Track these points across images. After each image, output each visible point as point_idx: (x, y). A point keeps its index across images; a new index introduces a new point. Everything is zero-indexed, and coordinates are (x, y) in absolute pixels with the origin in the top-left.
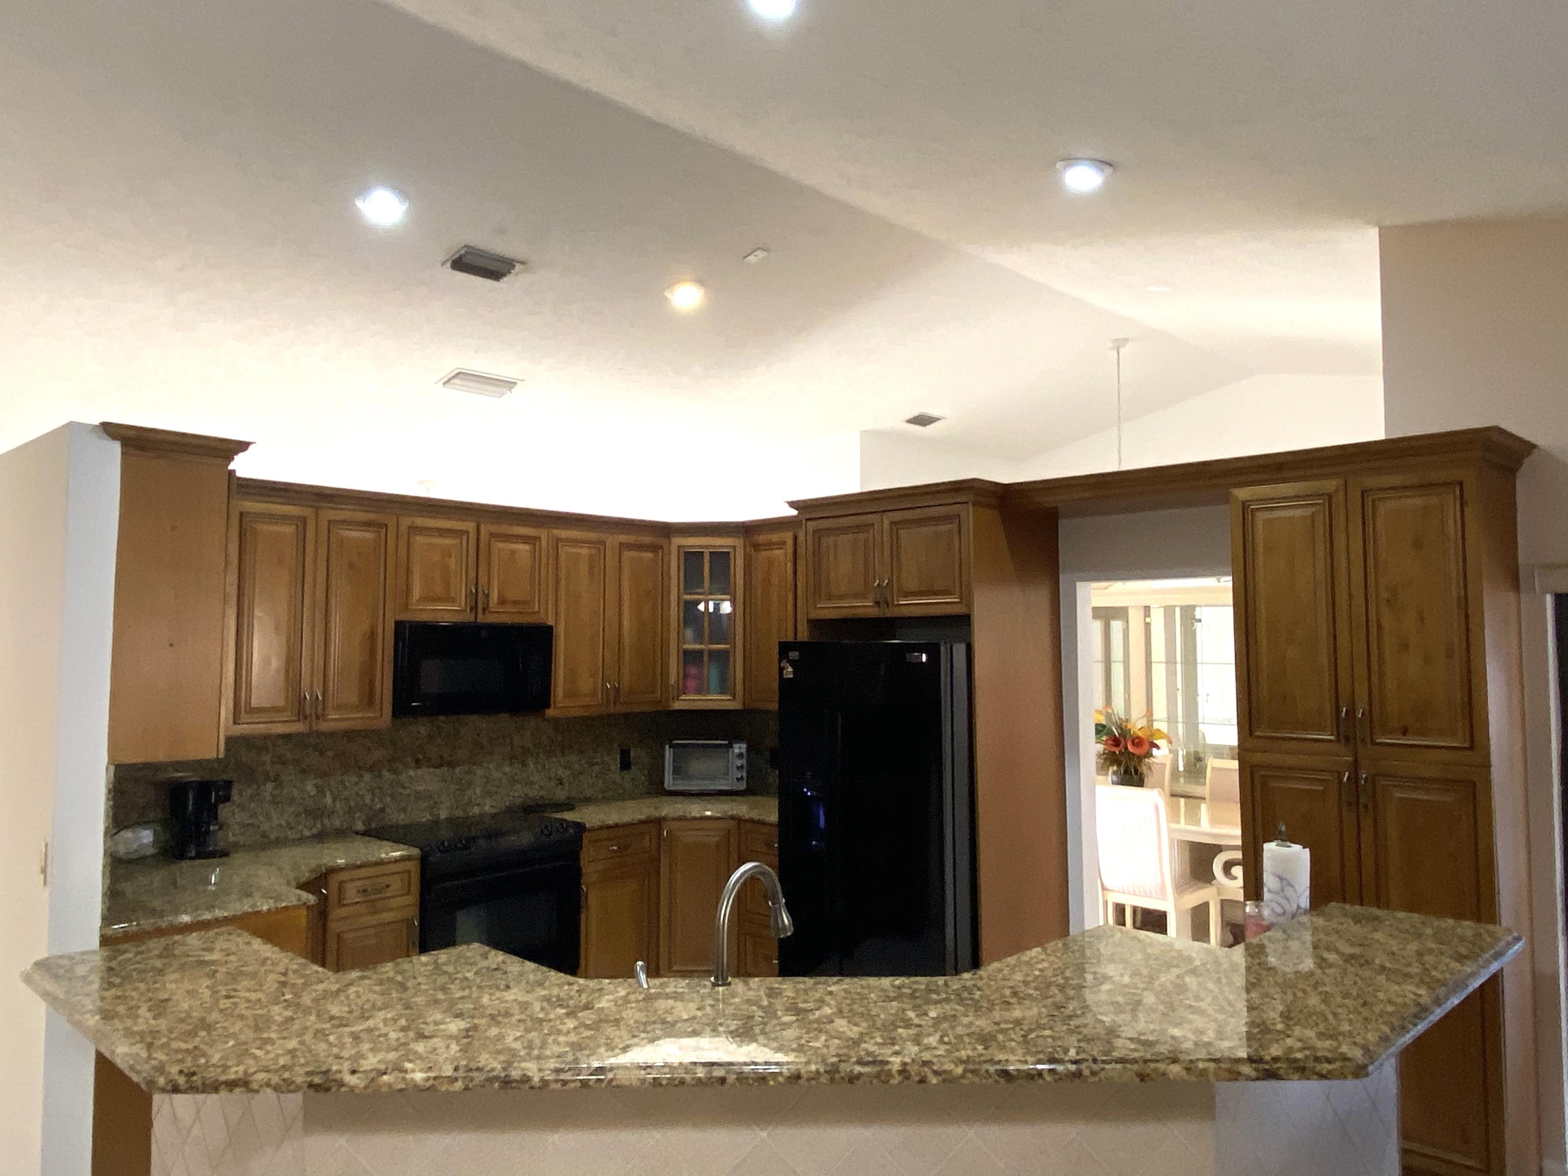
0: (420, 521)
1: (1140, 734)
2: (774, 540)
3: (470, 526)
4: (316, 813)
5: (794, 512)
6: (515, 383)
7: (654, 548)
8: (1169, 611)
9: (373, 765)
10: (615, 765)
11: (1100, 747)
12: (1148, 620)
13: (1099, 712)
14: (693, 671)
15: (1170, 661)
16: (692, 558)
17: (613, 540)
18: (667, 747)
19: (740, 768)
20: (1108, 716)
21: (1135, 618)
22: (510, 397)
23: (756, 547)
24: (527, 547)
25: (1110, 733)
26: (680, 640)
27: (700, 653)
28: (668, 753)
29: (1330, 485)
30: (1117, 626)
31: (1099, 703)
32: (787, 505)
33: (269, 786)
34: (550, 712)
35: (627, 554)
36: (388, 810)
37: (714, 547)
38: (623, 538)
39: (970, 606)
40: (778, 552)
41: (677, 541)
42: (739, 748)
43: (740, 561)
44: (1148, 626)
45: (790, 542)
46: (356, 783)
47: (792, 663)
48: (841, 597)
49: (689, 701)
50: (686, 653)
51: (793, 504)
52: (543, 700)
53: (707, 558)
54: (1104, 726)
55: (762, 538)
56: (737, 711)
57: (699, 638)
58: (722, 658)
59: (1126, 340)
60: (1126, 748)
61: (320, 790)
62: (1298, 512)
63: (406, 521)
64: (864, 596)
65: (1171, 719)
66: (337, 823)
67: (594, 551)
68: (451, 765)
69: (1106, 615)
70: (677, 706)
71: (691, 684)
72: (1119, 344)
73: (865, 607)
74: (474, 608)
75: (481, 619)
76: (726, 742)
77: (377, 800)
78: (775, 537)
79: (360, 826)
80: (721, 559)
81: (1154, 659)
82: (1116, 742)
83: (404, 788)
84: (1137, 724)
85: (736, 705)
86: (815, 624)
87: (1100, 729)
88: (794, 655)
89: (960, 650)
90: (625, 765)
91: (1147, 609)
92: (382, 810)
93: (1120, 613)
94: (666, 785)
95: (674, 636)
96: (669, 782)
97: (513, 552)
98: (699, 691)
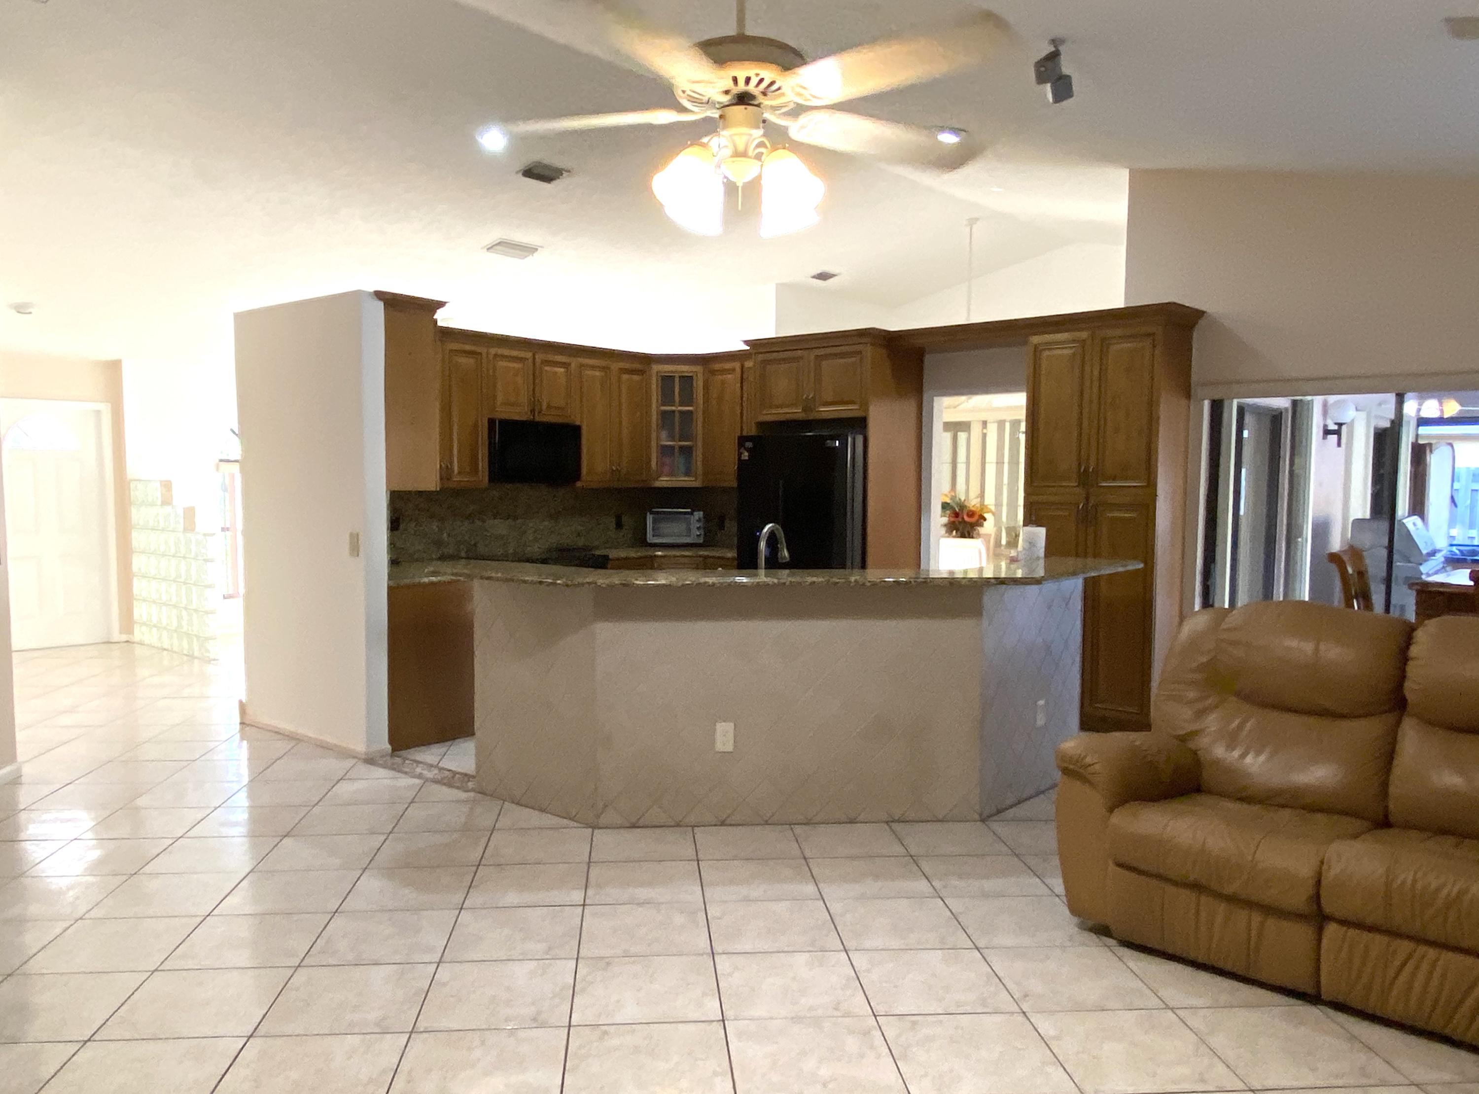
0: (500, 351)
1: (973, 509)
2: (726, 367)
3: (529, 355)
4: (439, 543)
5: (748, 348)
6: (537, 250)
7: (641, 372)
8: (1001, 424)
9: (470, 515)
10: (613, 526)
11: (945, 520)
12: (985, 431)
13: (946, 495)
14: (667, 460)
15: (1000, 463)
16: (667, 380)
17: (616, 366)
18: (648, 514)
19: (698, 528)
20: (953, 498)
21: (976, 430)
22: (531, 259)
23: (713, 372)
24: (562, 370)
25: (952, 508)
26: (658, 438)
27: (672, 447)
28: (650, 519)
29: (1084, 335)
30: (962, 436)
31: (946, 487)
32: (742, 343)
33: (413, 524)
34: (579, 484)
35: (625, 377)
36: (479, 545)
37: (683, 372)
38: (622, 365)
39: (867, 410)
40: (729, 376)
41: (656, 368)
42: (699, 514)
43: (701, 383)
44: (984, 436)
45: (738, 370)
46: (460, 527)
47: (748, 450)
48: (781, 406)
49: (664, 481)
50: (664, 447)
51: (747, 342)
52: (576, 475)
53: (677, 380)
54: (948, 504)
55: (717, 366)
56: (697, 488)
57: (672, 437)
58: (687, 452)
59: (977, 219)
60: (963, 518)
61: (441, 530)
62: (1065, 352)
63: (493, 351)
64: (794, 405)
65: (998, 504)
66: (451, 552)
67: (603, 374)
68: (515, 518)
69: (956, 427)
70: (658, 484)
71: (666, 469)
72: (972, 222)
73: (796, 412)
74: (533, 411)
75: (537, 419)
76: (689, 510)
77: (472, 538)
78: (728, 366)
79: (463, 554)
80: (687, 381)
81: (987, 460)
82: (957, 515)
83: (488, 531)
84: (973, 503)
85: (697, 484)
86: (761, 425)
87: (945, 506)
88: (749, 445)
89: (860, 439)
90: (619, 525)
91: (985, 424)
92: (475, 545)
93: (964, 426)
94: (648, 540)
95: (654, 435)
96: (650, 539)
97: (556, 373)
98: (671, 474)
